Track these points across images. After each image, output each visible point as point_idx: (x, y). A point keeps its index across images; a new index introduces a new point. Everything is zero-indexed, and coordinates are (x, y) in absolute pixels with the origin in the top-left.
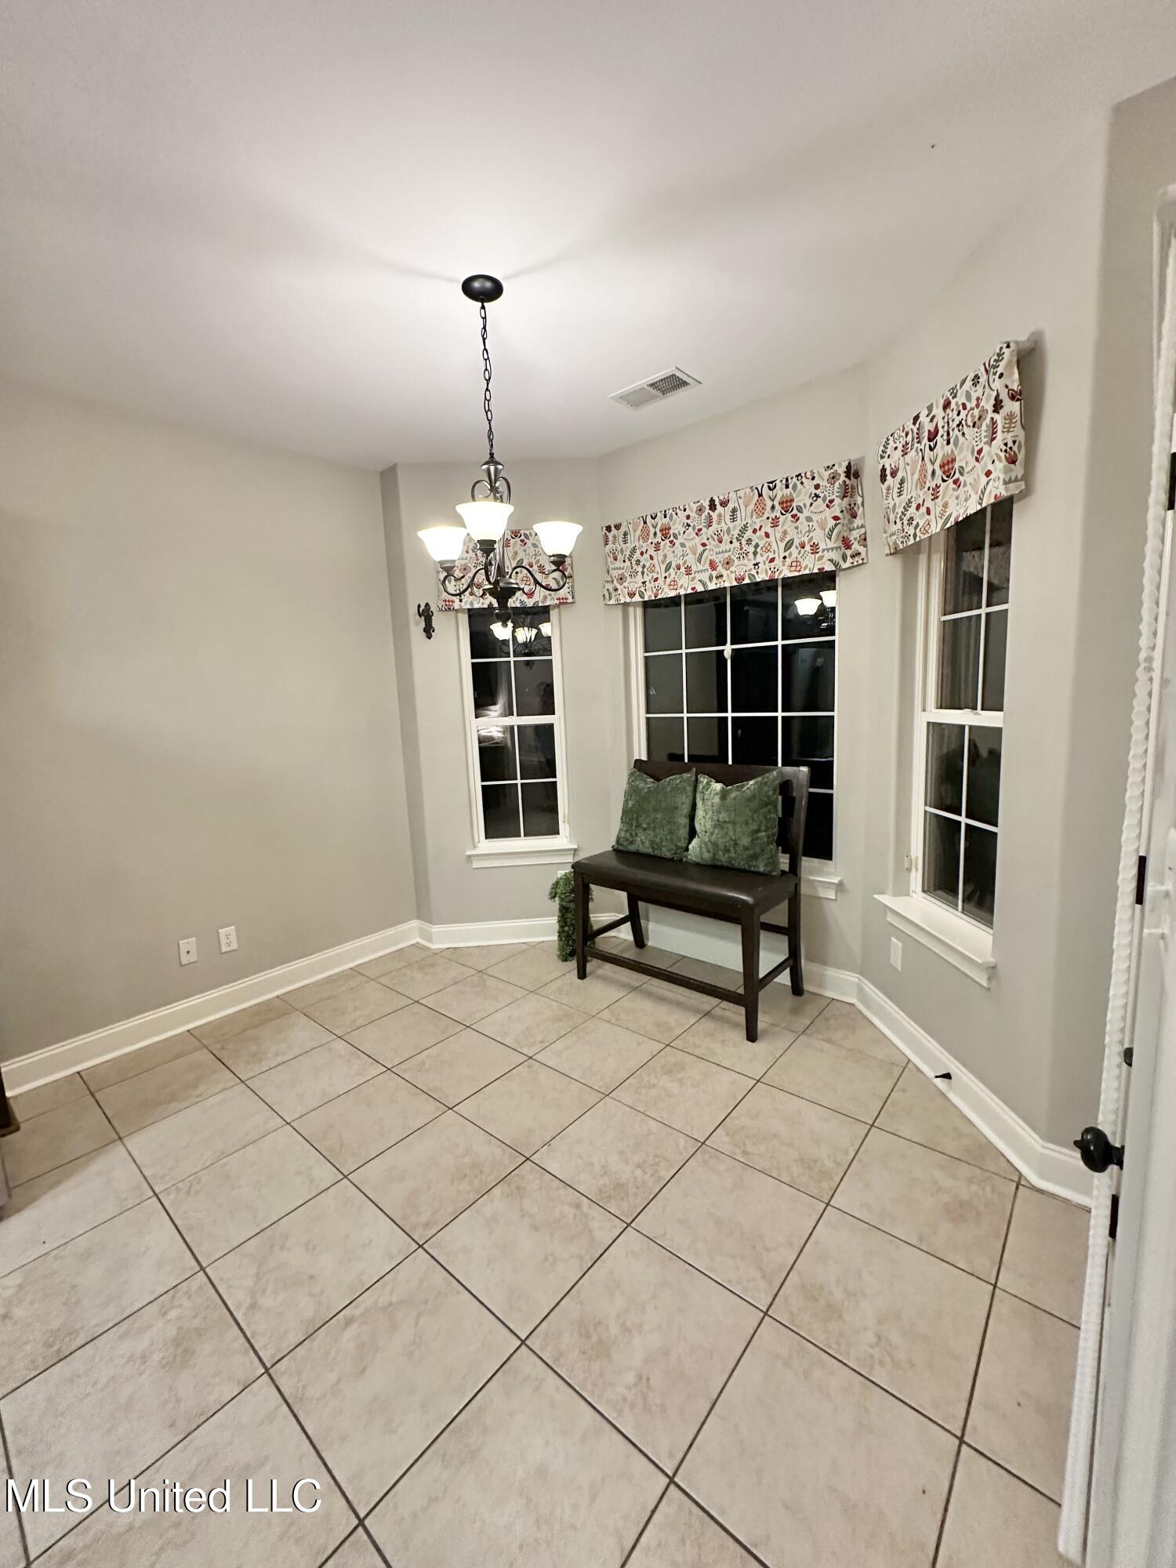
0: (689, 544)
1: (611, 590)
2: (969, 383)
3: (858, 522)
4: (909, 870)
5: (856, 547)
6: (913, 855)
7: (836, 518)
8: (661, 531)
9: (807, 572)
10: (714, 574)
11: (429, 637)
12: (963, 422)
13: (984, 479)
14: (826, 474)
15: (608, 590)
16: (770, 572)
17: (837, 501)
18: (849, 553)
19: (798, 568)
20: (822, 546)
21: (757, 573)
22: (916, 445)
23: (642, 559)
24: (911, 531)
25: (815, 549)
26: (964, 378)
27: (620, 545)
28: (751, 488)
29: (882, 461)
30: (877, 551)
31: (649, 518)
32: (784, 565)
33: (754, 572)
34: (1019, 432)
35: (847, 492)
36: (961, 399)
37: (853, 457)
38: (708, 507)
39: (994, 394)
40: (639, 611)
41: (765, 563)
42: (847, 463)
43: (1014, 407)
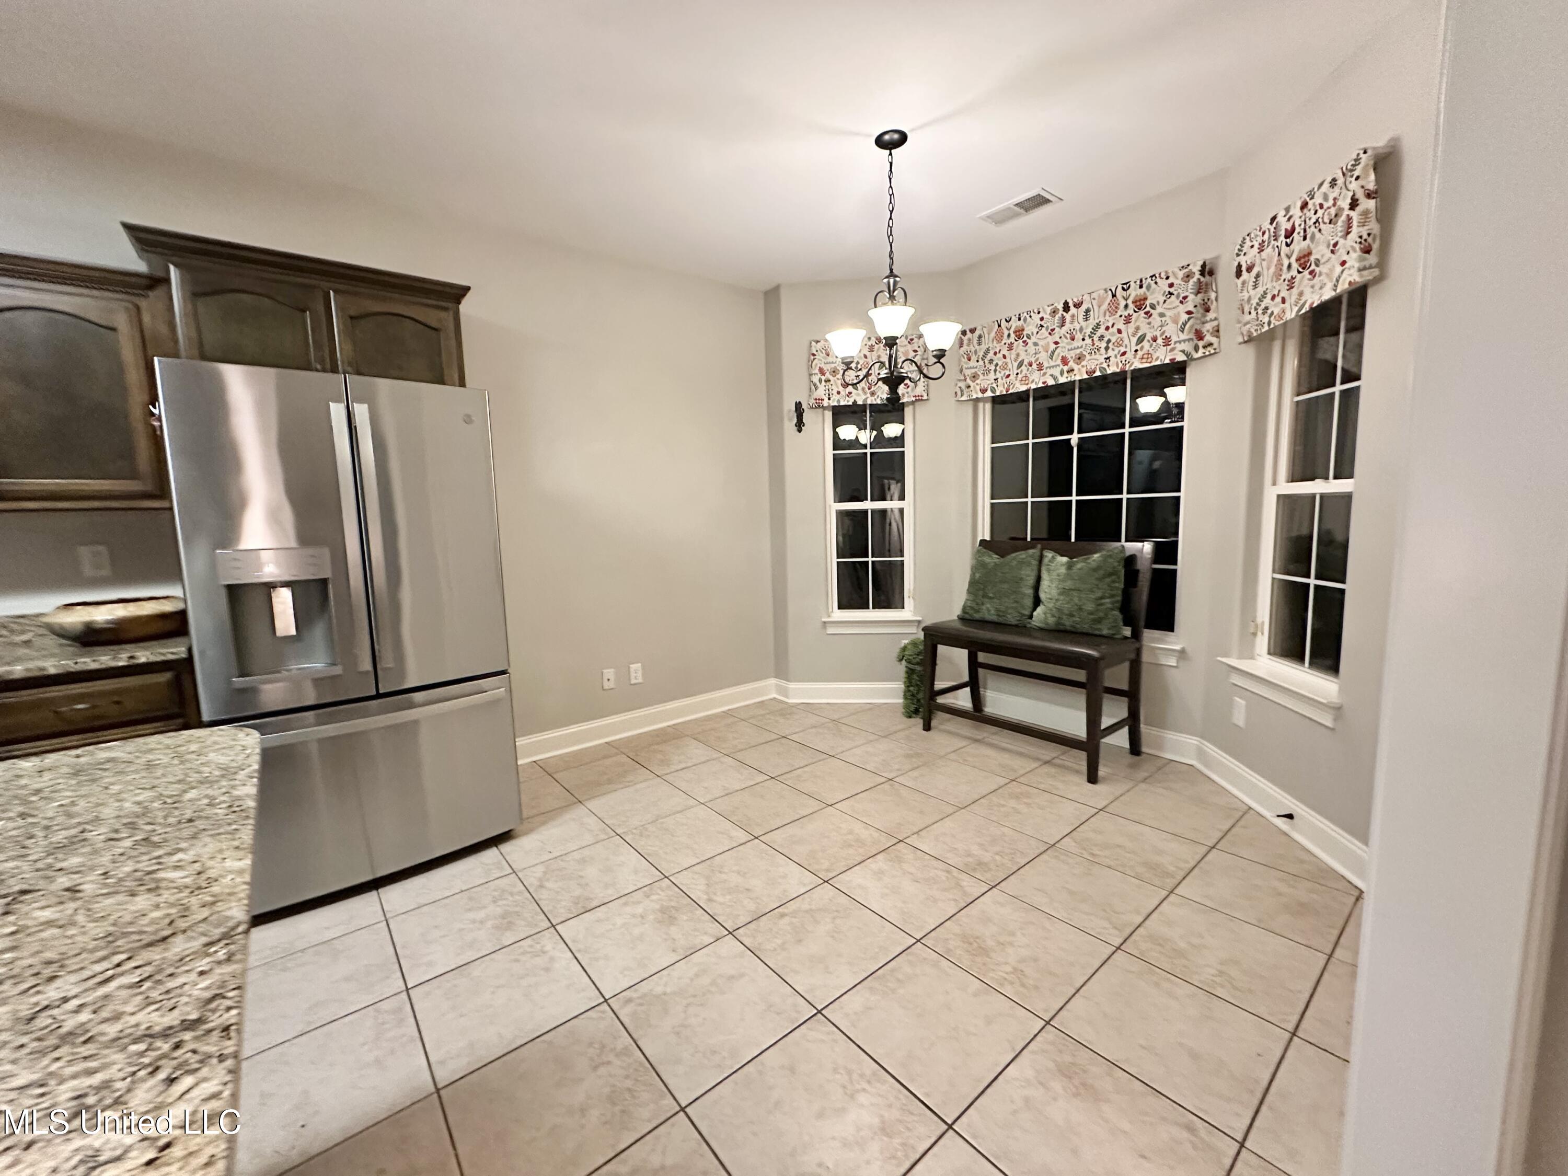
0: (1041, 343)
1: (963, 387)
2: (1326, 186)
3: (1211, 315)
4: (1255, 634)
5: (1209, 338)
6: (1259, 620)
7: (1189, 313)
8: (1015, 332)
9: (1158, 363)
10: (1066, 368)
11: (800, 431)
12: (1320, 220)
14: (1181, 274)
15: (960, 387)
16: (1120, 365)
17: (1191, 297)
18: (1201, 344)
19: (1149, 360)
20: (1174, 339)
21: (1108, 366)
22: (1273, 242)
23: (995, 358)
24: (1266, 319)
25: (1167, 341)
26: (1320, 182)
27: (974, 346)
28: (1106, 290)
29: (1238, 259)
30: (1231, 340)
31: (1003, 322)
32: (1135, 358)
33: (1105, 365)
34: (1374, 227)
35: (1200, 289)
36: (1318, 200)
37: (1208, 256)
38: (1061, 309)
39: (1351, 194)
40: (988, 406)
41: (1116, 357)
42: (1201, 263)
43: (1370, 204)
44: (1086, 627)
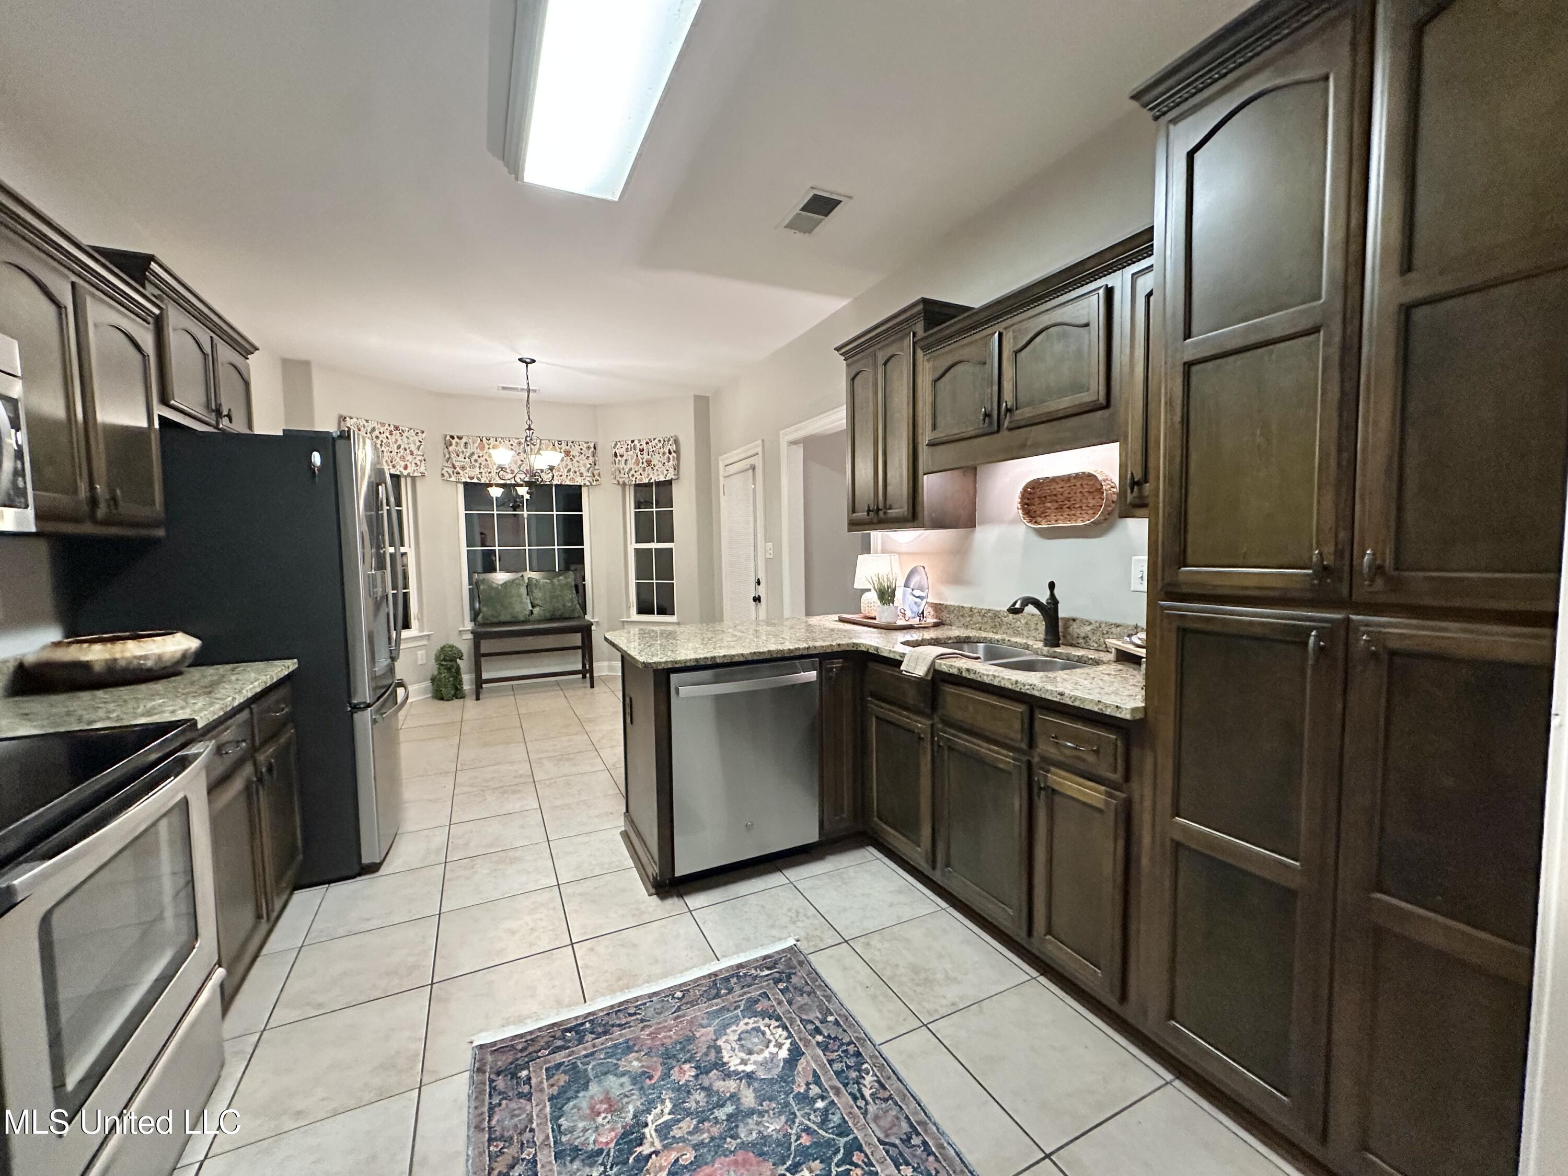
1: (451, 472)
2: (656, 441)
3: (597, 467)
4: (629, 606)
5: (597, 477)
6: (630, 601)
7: (590, 464)
9: (578, 484)
12: (655, 451)
13: (666, 472)
14: (586, 445)
15: (447, 472)
16: (560, 481)
17: (591, 458)
18: (593, 479)
19: (573, 481)
20: (585, 474)
21: (553, 480)
22: (633, 450)
23: (478, 459)
24: (634, 479)
25: (582, 475)
26: (654, 438)
27: (463, 449)
28: (549, 441)
29: (614, 450)
30: (607, 481)
31: (484, 439)
32: (566, 479)
34: (676, 462)
35: (594, 455)
36: (653, 443)
38: (522, 443)
39: (668, 448)
40: (461, 487)
41: (557, 476)
42: (593, 444)
44: (566, 615)
